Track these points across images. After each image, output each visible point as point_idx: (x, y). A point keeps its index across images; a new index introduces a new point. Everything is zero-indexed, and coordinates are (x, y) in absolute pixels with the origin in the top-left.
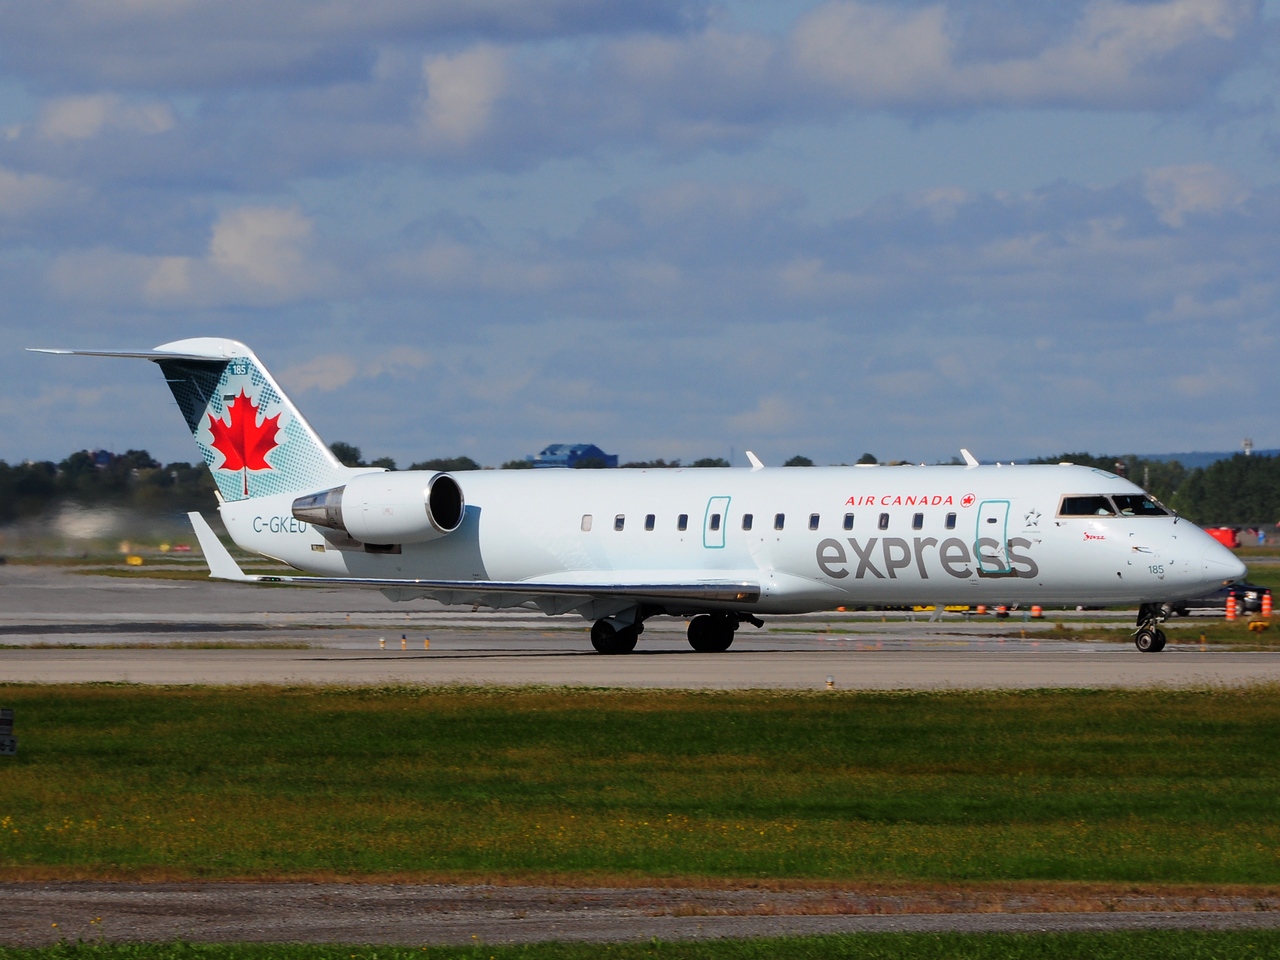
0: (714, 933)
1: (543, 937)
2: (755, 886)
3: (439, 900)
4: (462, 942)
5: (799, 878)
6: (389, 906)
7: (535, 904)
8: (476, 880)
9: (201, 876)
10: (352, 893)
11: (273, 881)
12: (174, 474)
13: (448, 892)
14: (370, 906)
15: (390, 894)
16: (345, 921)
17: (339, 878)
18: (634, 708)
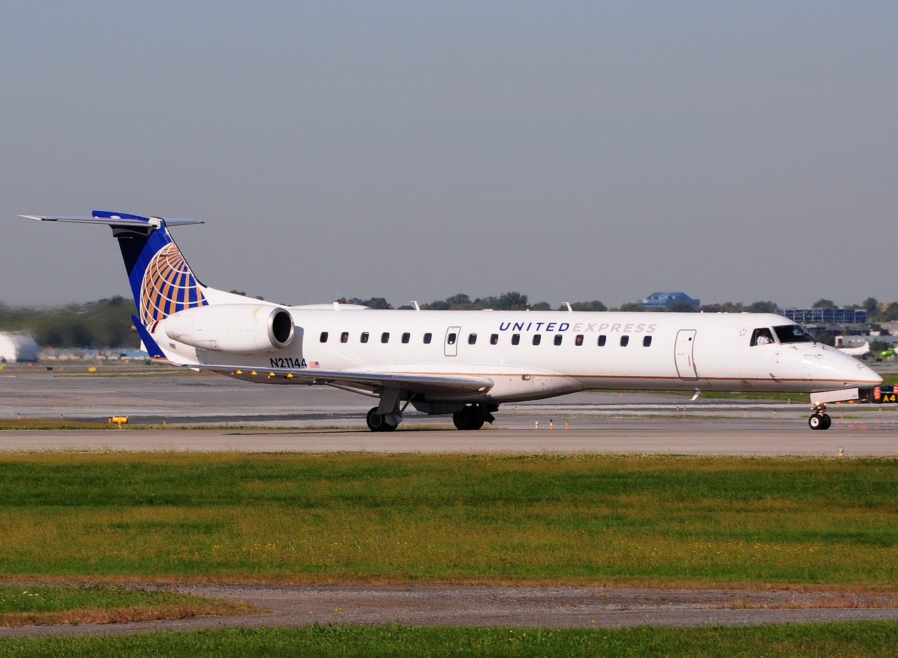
0: (757, 621)
1: (641, 622)
2: (787, 589)
3: (570, 597)
4: (585, 625)
5: (818, 583)
6: (537, 601)
7: (636, 600)
8: (597, 583)
9: (411, 580)
10: (512, 593)
11: (460, 584)
13: (578, 592)
14: (523, 601)
15: (538, 593)
16: (506, 611)
17: (503, 583)
18: (706, 468)
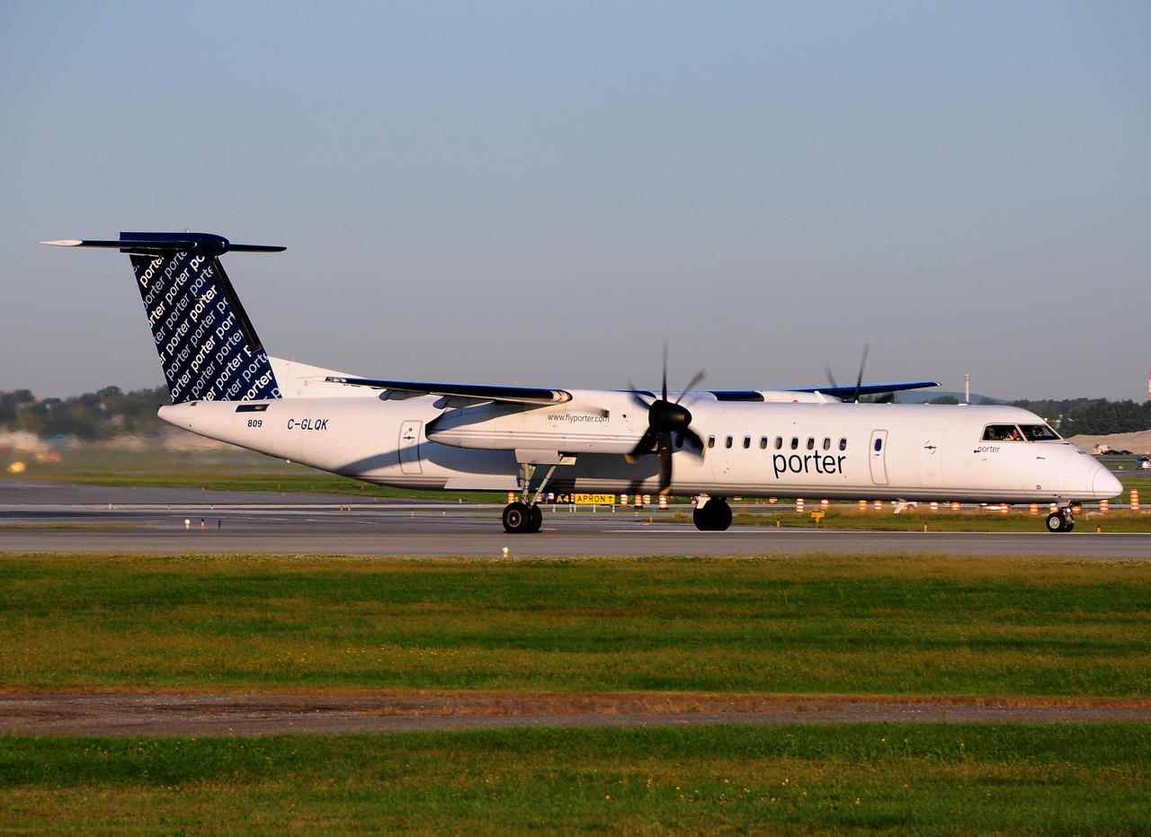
0: (406, 728)
1: (283, 731)
2: (442, 695)
3: (211, 705)
4: (223, 735)
5: (474, 689)
6: (175, 709)
7: (282, 708)
8: (241, 691)
9: (37, 692)
10: (149, 701)
11: (93, 694)
12: (48, 406)
13: (220, 700)
14: (159, 709)
15: (177, 701)
16: (139, 719)
17: (140, 691)
18: (363, 570)
